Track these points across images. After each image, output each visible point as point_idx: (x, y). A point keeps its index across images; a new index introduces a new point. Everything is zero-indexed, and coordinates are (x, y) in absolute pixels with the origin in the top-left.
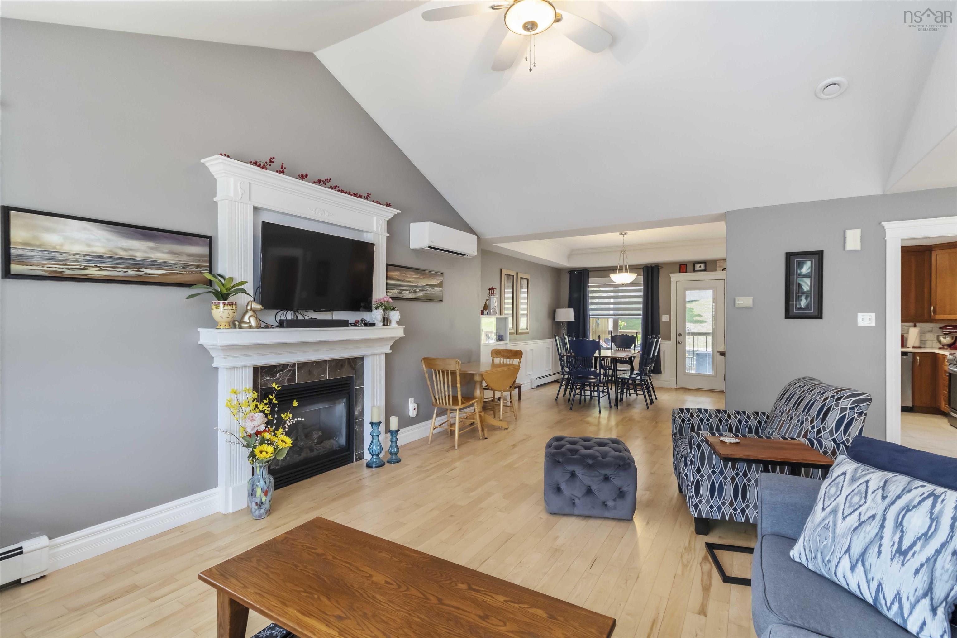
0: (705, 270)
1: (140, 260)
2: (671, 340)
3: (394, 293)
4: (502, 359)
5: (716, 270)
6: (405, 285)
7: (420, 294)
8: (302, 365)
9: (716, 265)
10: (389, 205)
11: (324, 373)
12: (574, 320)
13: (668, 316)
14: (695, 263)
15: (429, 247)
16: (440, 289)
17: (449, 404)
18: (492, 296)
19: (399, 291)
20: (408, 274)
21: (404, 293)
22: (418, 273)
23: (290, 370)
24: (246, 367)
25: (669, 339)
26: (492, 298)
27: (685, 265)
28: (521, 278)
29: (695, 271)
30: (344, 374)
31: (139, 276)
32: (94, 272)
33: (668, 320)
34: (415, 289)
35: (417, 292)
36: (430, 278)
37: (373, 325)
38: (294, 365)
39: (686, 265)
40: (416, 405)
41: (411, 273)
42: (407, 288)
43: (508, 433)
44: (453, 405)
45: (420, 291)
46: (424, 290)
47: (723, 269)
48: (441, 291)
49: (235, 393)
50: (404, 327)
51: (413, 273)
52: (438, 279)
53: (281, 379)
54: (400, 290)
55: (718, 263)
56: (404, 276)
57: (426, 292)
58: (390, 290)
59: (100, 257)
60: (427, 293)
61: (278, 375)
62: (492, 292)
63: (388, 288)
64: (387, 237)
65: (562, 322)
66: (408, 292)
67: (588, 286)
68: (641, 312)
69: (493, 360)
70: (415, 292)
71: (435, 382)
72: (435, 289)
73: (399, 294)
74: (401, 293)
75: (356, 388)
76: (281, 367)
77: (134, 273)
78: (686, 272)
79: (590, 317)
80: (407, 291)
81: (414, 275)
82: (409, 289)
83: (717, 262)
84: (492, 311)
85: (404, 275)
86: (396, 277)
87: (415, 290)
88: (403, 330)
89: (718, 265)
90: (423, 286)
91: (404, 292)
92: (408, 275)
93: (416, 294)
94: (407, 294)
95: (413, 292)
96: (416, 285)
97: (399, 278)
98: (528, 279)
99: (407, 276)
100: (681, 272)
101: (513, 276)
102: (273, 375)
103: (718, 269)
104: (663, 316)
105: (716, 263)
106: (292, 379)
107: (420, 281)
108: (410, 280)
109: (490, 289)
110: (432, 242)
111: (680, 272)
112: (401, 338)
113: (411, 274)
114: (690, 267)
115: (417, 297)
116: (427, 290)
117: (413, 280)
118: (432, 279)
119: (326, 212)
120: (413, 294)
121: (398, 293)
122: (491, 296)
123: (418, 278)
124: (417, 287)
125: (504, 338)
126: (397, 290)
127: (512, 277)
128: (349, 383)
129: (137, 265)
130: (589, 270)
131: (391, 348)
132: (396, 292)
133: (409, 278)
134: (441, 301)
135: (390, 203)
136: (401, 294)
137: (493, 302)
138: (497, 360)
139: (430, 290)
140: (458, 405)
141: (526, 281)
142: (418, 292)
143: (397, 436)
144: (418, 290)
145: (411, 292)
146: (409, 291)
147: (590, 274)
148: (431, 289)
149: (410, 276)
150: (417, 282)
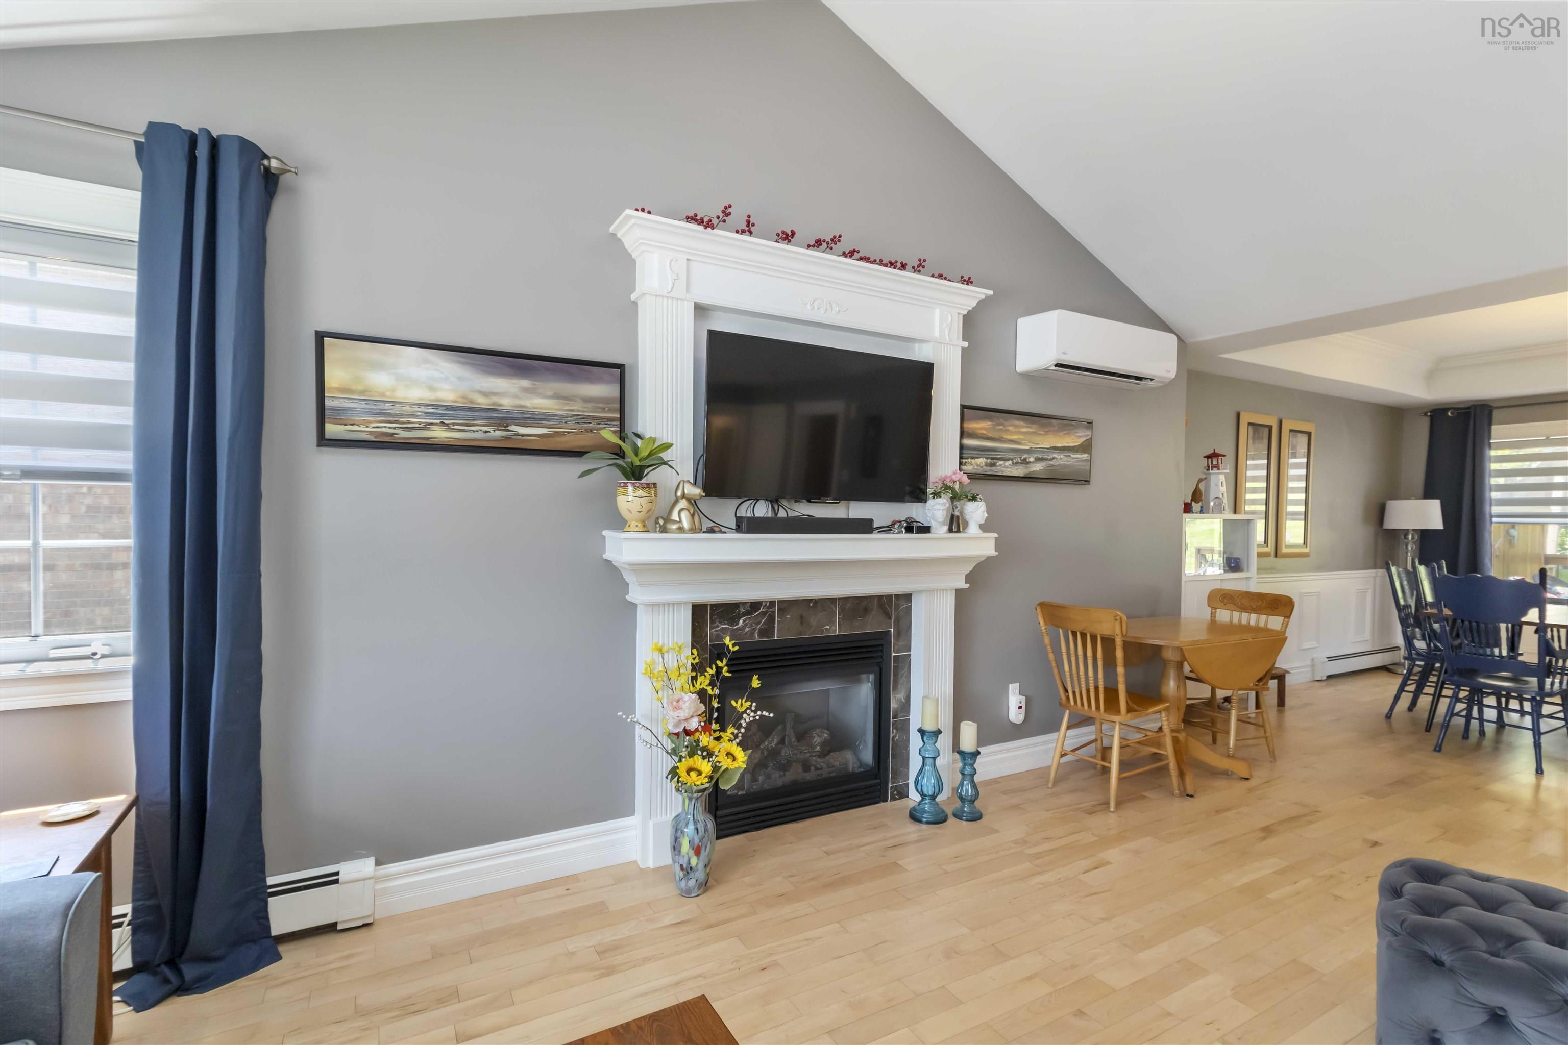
1: (508, 412)
3: (978, 465)
4: (1236, 615)
6: (1003, 448)
7: (1038, 468)
8: (787, 605)
10: (969, 282)
11: (832, 623)
12: (1443, 528)
15: (1056, 366)
16: (1085, 456)
17: (1098, 708)
18: (1215, 471)
19: (989, 461)
20: (1009, 426)
21: (1000, 465)
22: (1033, 423)
23: (764, 614)
24: (679, 604)
26: (1212, 477)
28: (1291, 431)
30: (870, 626)
31: (507, 438)
32: (439, 434)
34: (1025, 456)
35: (1029, 463)
36: (1062, 434)
37: (926, 530)
38: (772, 603)
40: (1023, 698)
41: (1017, 423)
42: (1007, 455)
43: (1250, 790)
44: (1105, 711)
45: (1038, 460)
46: (1047, 460)
48: (1086, 460)
49: (660, 650)
50: (996, 535)
51: (1022, 423)
52: (1080, 434)
53: (747, 629)
54: (992, 459)
56: (1001, 429)
57: (1052, 463)
58: (969, 460)
59: (448, 408)
60: (1052, 466)
61: (741, 622)
62: (1215, 463)
63: (964, 455)
64: (963, 349)
65: (1406, 532)
66: (1010, 462)
67: (1489, 443)
69: (1213, 615)
70: (1025, 462)
71: (1065, 657)
72: (1072, 456)
73: (989, 468)
75: (894, 654)
76: (748, 607)
77: (499, 434)
79: (1494, 520)
80: (1008, 460)
81: (1023, 427)
82: (1012, 457)
84: (1212, 504)
85: (1001, 427)
86: (984, 432)
87: (1025, 460)
88: (993, 543)
90: (1043, 450)
91: (1001, 462)
92: (1010, 428)
93: (1026, 468)
94: (1006, 468)
95: (1021, 463)
96: (1027, 448)
97: (990, 435)
98: (1309, 434)
99: (1008, 430)
101: (1270, 428)
102: (733, 621)
106: (767, 631)
107: (1037, 439)
108: (1014, 437)
109: (1208, 457)
110: (1064, 353)
112: (989, 559)
113: (1016, 426)
115: (1030, 473)
116: (1054, 458)
117: (1021, 437)
118: (1065, 434)
119: (834, 305)
121: (987, 465)
122: (1211, 472)
123: (1033, 432)
124: (1029, 451)
125: (1245, 566)
126: (985, 460)
127: (1266, 431)
128: (882, 645)
129: (503, 420)
130: (1495, 404)
131: (969, 578)
133: (1012, 433)
134: (1087, 482)
135: (969, 278)
136: (994, 468)
137: (1217, 485)
138: (1224, 616)
139: (1060, 459)
140: (1118, 712)
141: (1303, 439)
142: (1033, 462)
143: (974, 763)
144: (1032, 460)
145: (1017, 463)
146: (1012, 460)
147: (1497, 414)
148: (1062, 456)
149: (1014, 430)
150: (1029, 442)
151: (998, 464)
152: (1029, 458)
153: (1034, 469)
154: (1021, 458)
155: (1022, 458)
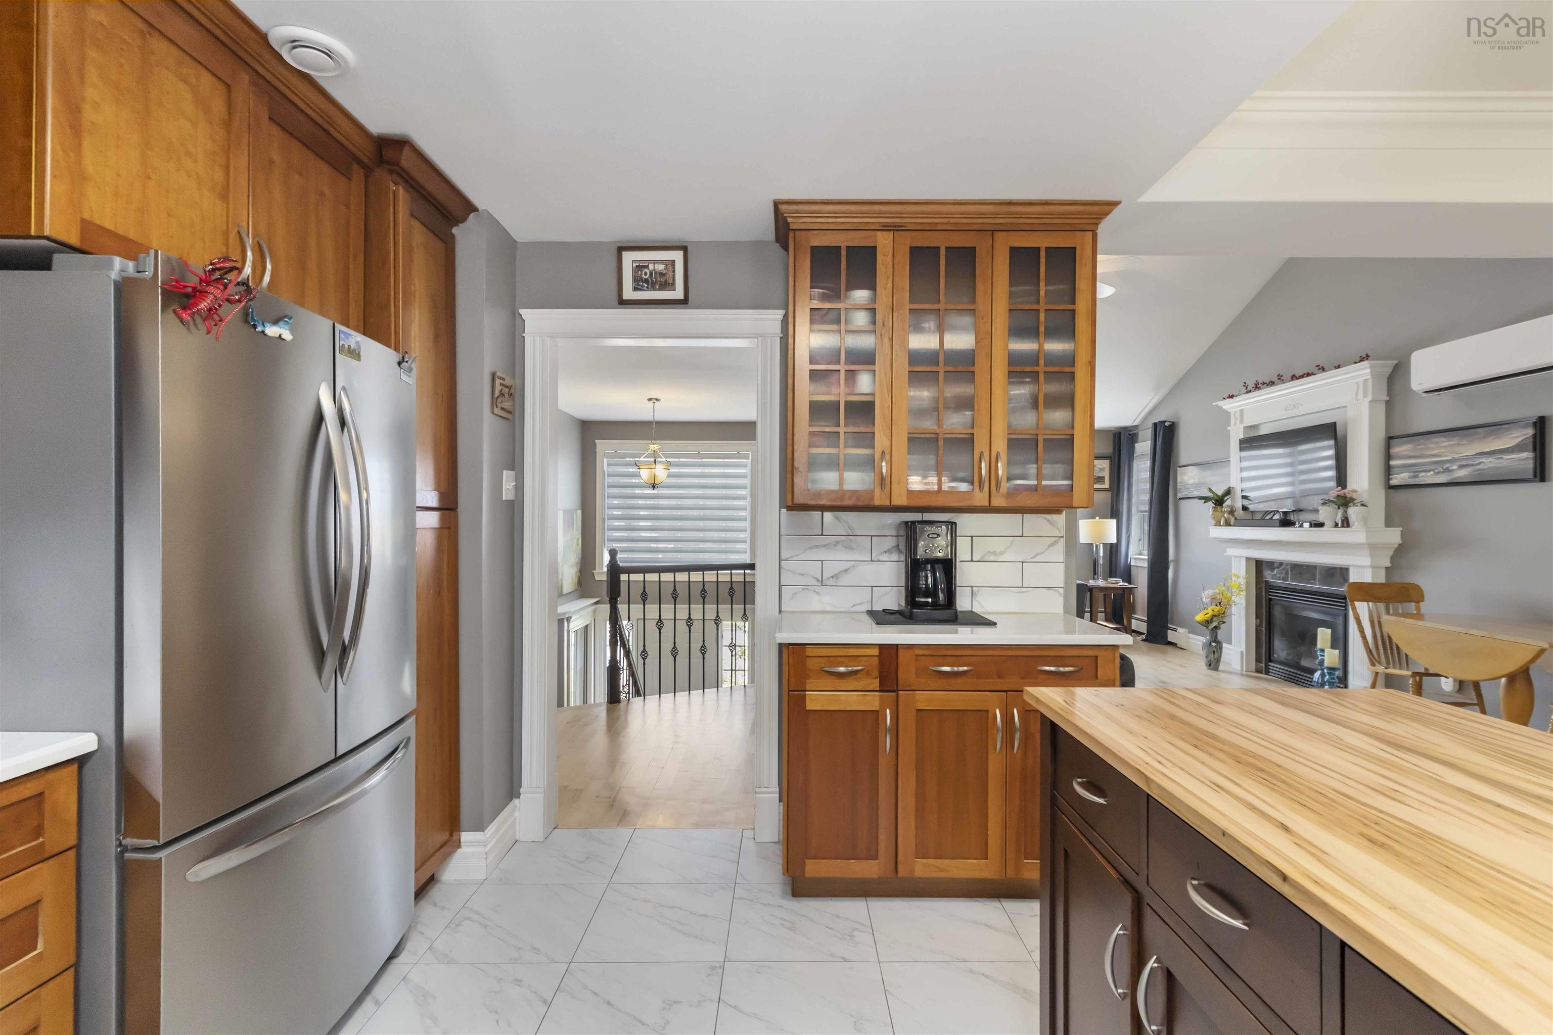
3: (1402, 479)
6: (1425, 462)
7: (1462, 473)
8: (1293, 566)
16: (1528, 454)
19: (1412, 474)
20: (1431, 443)
21: (1423, 476)
22: (1452, 437)
23: (1284, 569)
30: (1335, 585)
34: (1448, 465)
35: (1452, 470)
38: (1287, 564)
42: (1429, 468)
46: (1473, 465)
51: (1442, 439)
54: (1414, 472)
56: (1422, 448)
57: (1483, 466)
58: (1395, 475)
60: (1480, 469)
61: (1275, 571)
63: (1389, 473)
66: (1432, 473)
70: (1447, 470)
73: (1413, 479)
74: (1416, 477)
76: (1278, 565)
80: (1430, 471)
81: (1443, 442)
82: (1433, 468)
86: (1406, 453)
87: (1447, 468)
90: (1467, 458)
91: (1423, 474)
93: (1449, 475)
94: (1428, 477)
95: (1444, 472)
96: (1448, 458)
97: (1410, 454)
99: (1429, 447)
102: (1273, 571)
106: (1286, 578)
107: (1460, 449)
108: (1434, 452)
113: (1436, 443)
115: (1454, 479)
116: (1482, 463)
117: (1443, 450)
118: (1495, 439)
120: (1443, 475)
121: (1410, 477)
123: (1454, 444)
124: (1452, 461)
126: (1408, 473)
128: (1343, 599)
132: (1407, 477)
133: (1434, 449)
136: (1417, 479)
144: (1455, 467)
145: (1439, 472)
146: (1433, 470)
149: (1434, 446)
150: (1451, 453)
151: (1420, 476)
152: (1452, 466)
153: (1458, 475)
154: (1442, 468)
155: (1444, 468)
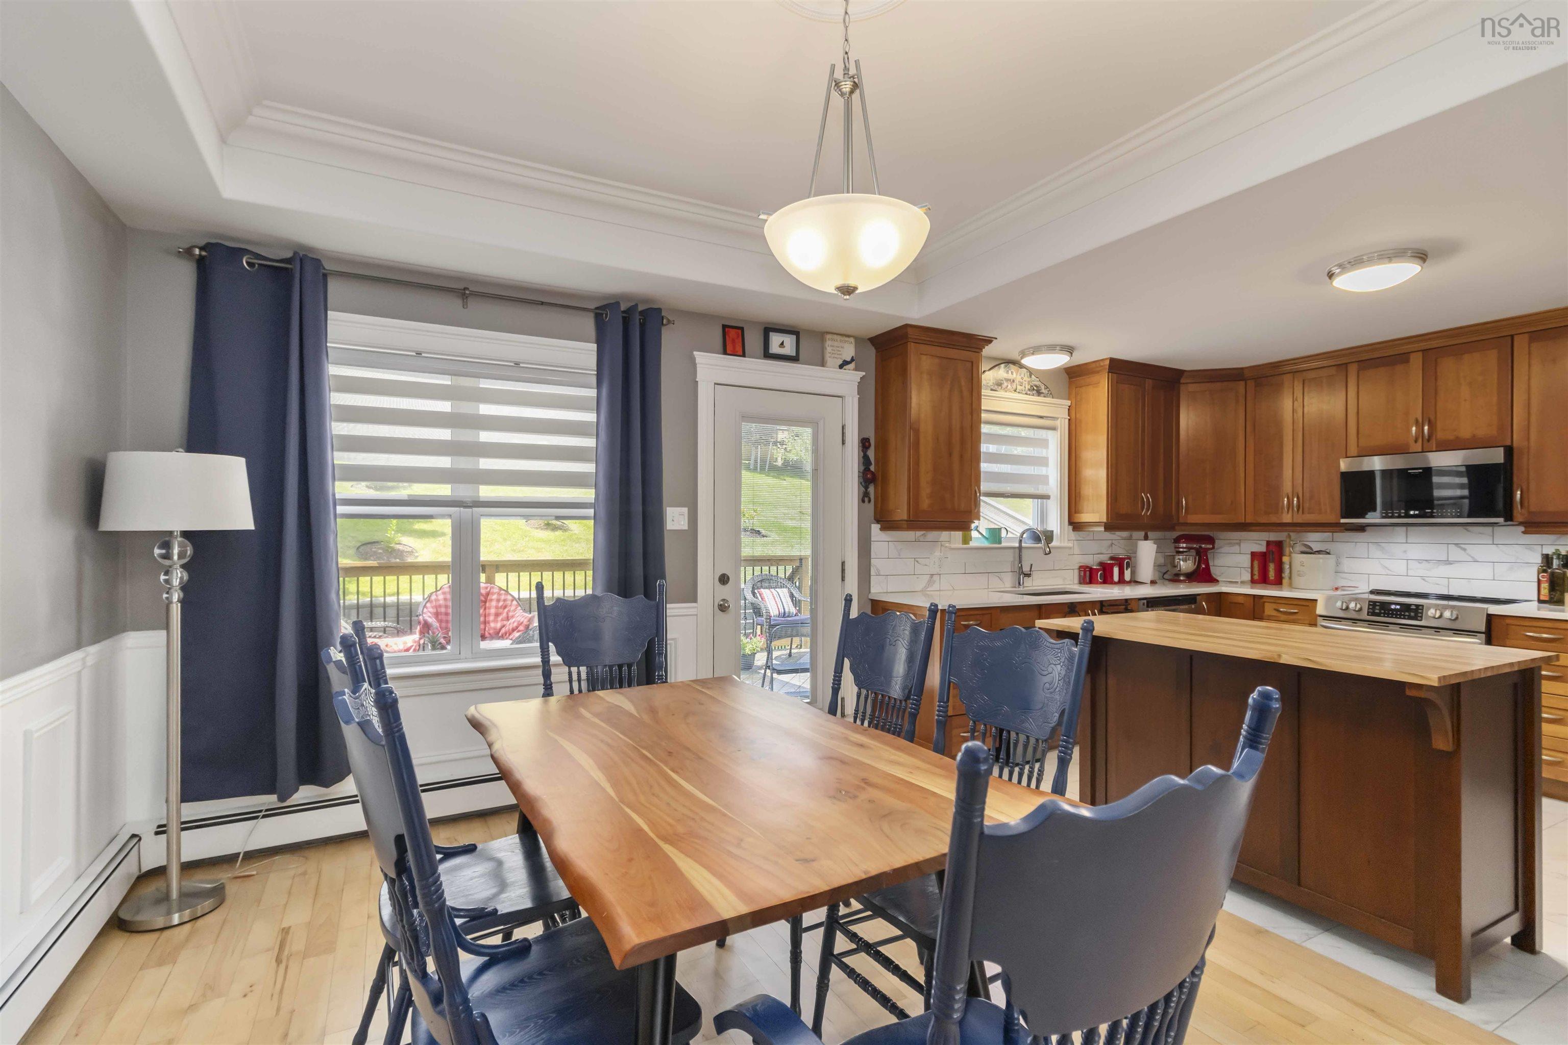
0: (794, 359)
2: (694, 599)
5: (823, 364)
9: (823, 349)
12: (253, 528)
13: (685, 510)
14: (768, 330)
25: (692, 597)
27: (740, 331)
29: (768, 355)
33: (685, 527)
39: (742, 329)
47: (840, 362)
55: (828, 343)
67: (326, 346)
68: (588, 494)
78: (744, 355)
79: (340, 509)
83: (828, 336)
89: (829, 349)
100: (728, 352)
103: (829, 360)
104: (668, 508)
105: (823, 340)
111: (725, 352)
114: (753, 340)
130: (328, 266)
147: (335, 289)
